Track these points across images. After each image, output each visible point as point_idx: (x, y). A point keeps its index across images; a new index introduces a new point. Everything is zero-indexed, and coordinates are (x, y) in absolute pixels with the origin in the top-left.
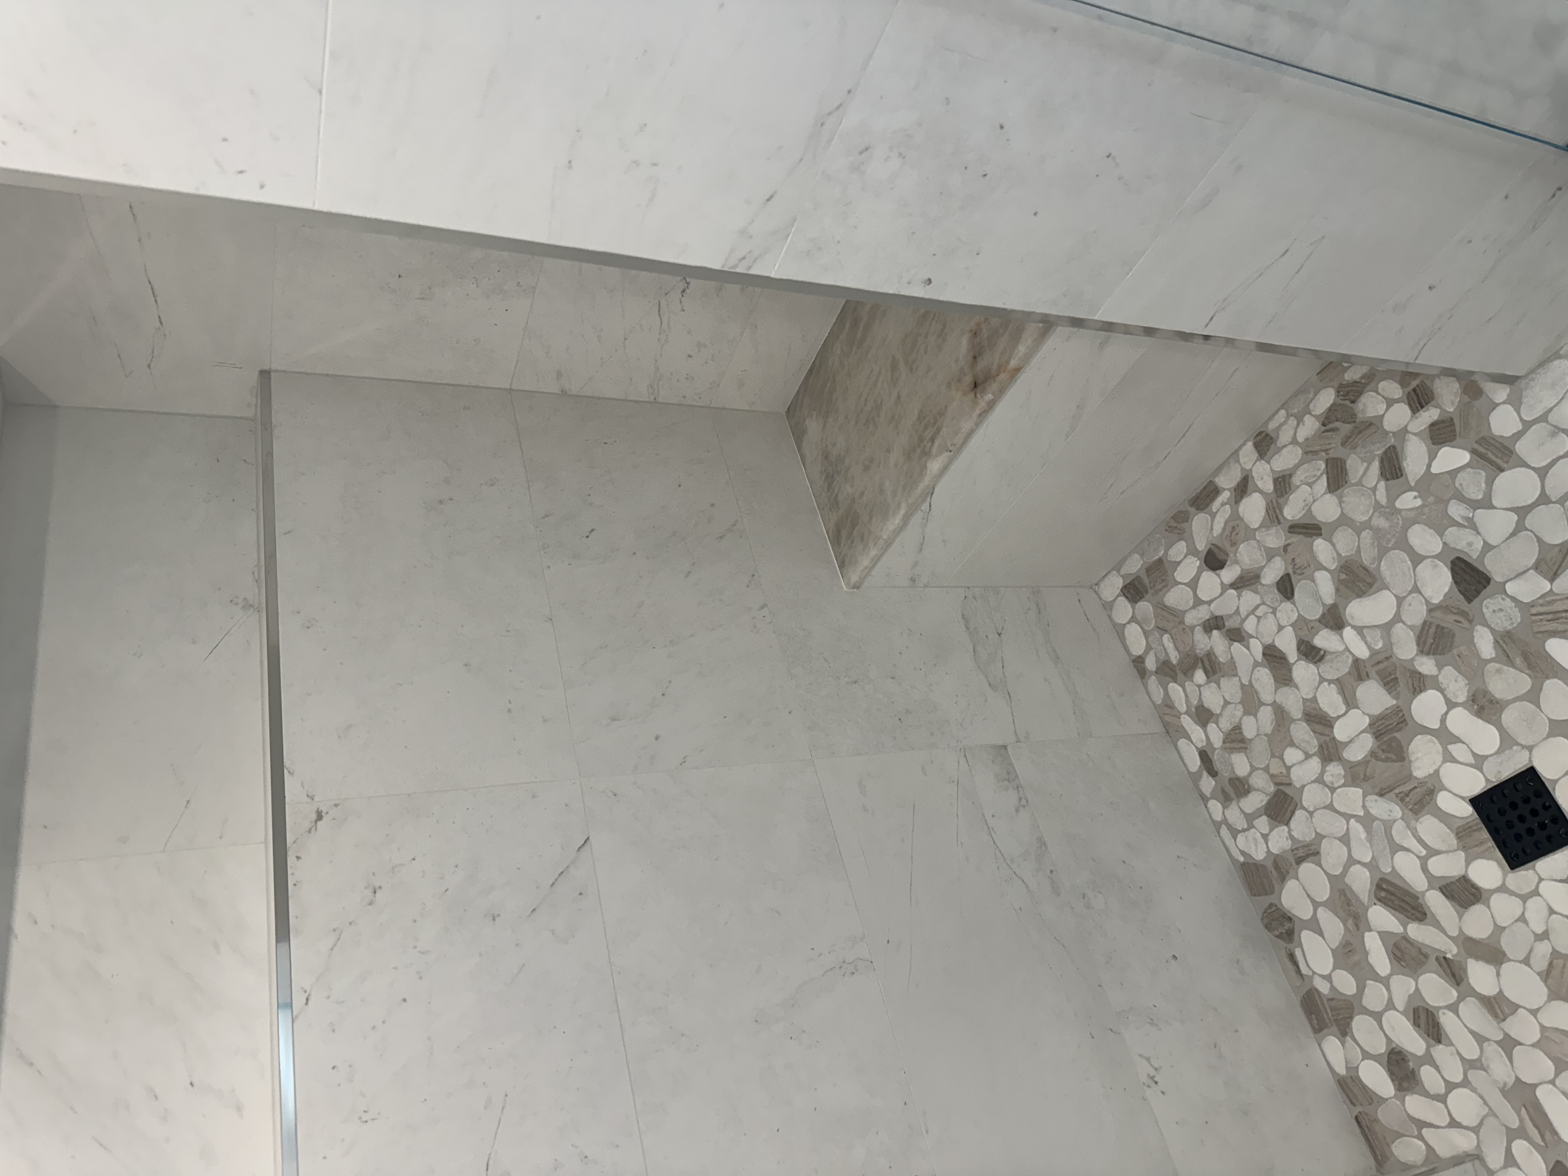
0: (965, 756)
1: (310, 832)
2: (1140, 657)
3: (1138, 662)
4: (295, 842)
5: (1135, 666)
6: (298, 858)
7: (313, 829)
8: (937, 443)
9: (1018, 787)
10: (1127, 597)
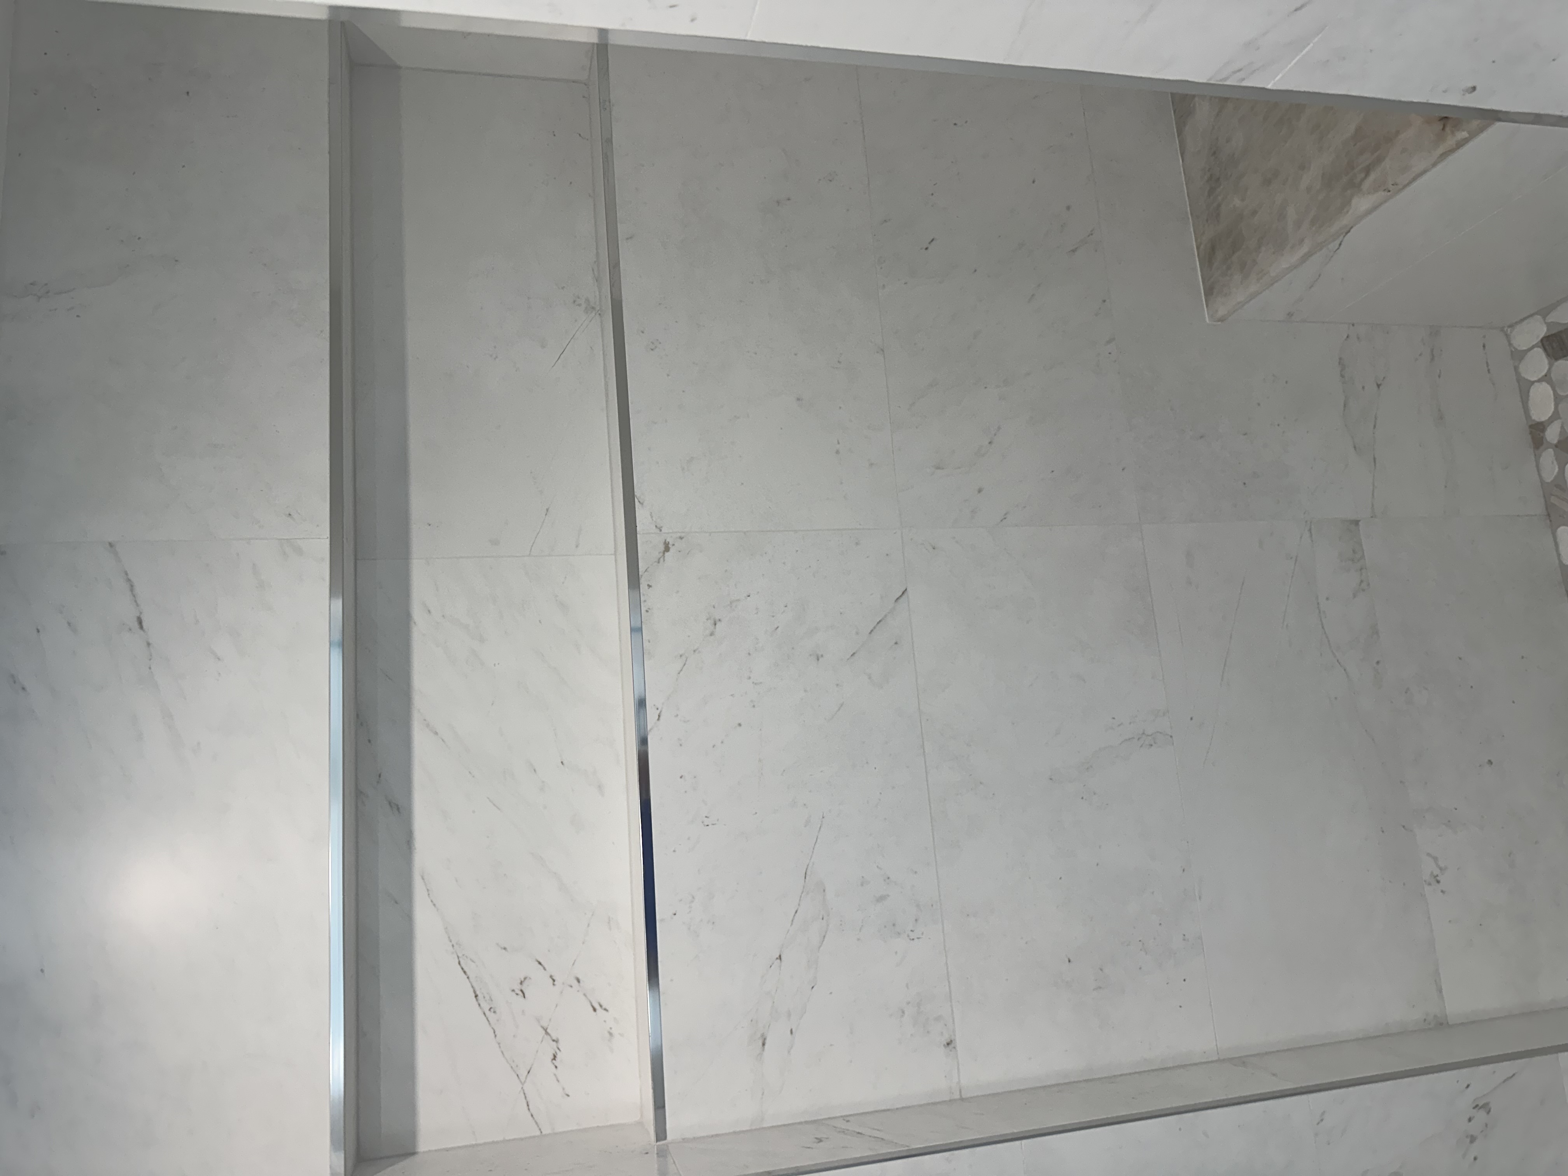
0: (1310, 530)
1: (659, 562)
2: (1541, 423)
3: (1537, 430)
4: (646, 571)
5: (1531, 433)
6: (649, 586)
7: (662, 560)
8: (1373, 176)
9: (1361, 569)
10: (1545, 350)
